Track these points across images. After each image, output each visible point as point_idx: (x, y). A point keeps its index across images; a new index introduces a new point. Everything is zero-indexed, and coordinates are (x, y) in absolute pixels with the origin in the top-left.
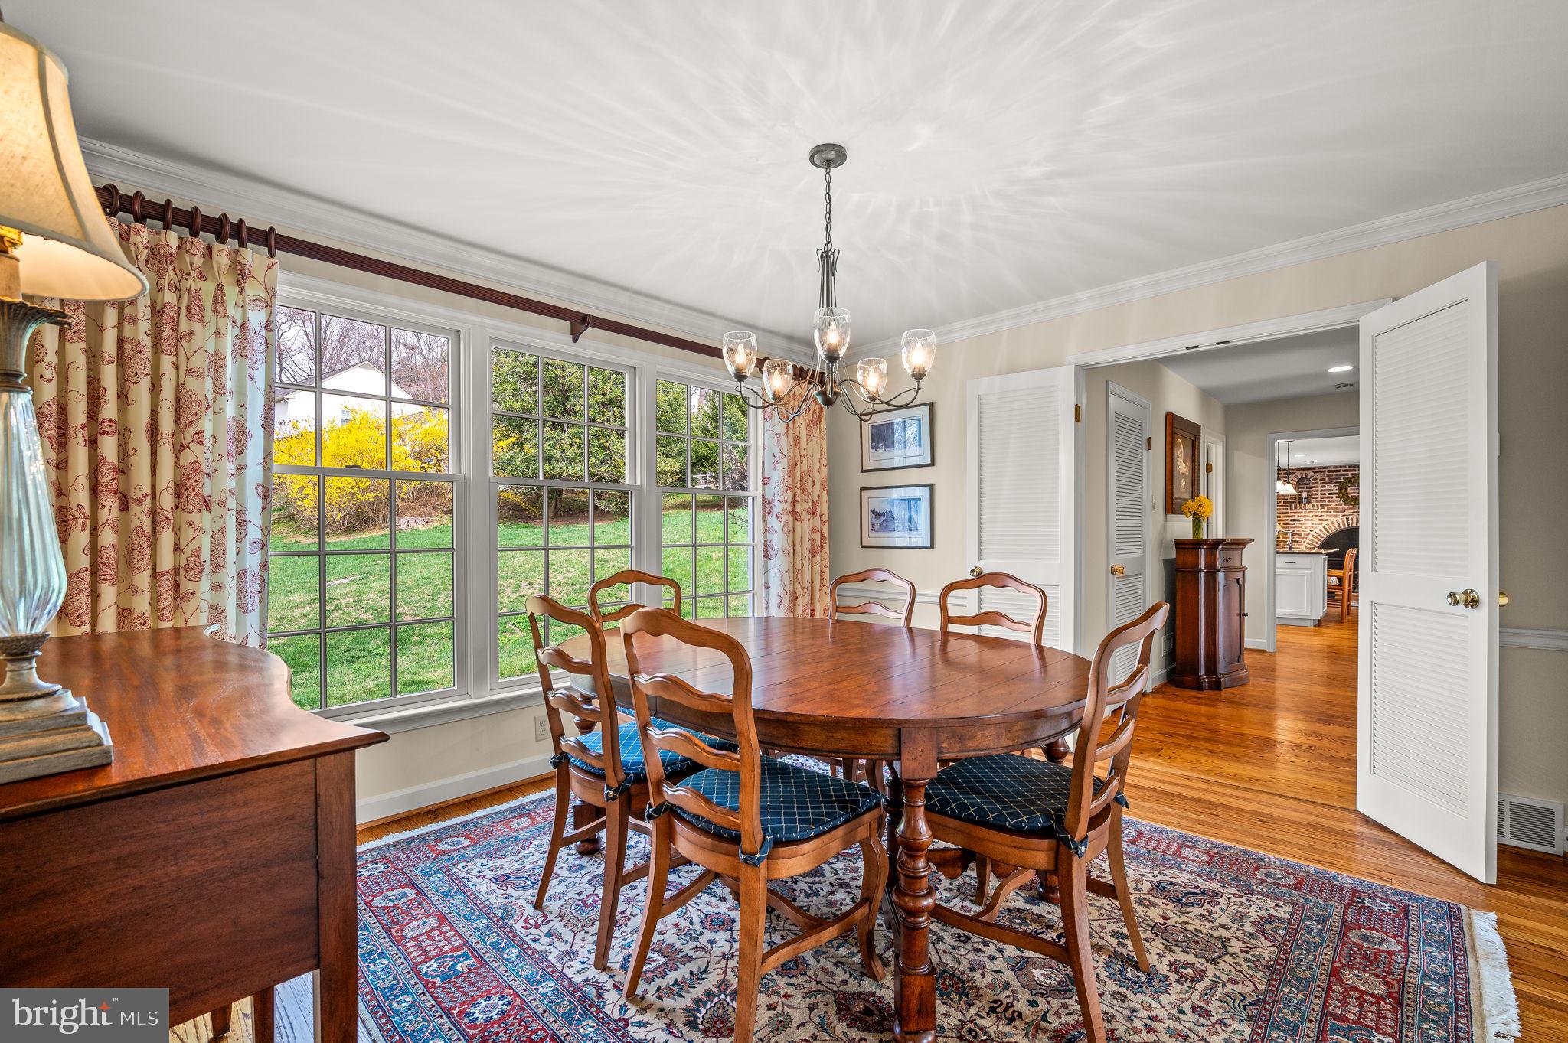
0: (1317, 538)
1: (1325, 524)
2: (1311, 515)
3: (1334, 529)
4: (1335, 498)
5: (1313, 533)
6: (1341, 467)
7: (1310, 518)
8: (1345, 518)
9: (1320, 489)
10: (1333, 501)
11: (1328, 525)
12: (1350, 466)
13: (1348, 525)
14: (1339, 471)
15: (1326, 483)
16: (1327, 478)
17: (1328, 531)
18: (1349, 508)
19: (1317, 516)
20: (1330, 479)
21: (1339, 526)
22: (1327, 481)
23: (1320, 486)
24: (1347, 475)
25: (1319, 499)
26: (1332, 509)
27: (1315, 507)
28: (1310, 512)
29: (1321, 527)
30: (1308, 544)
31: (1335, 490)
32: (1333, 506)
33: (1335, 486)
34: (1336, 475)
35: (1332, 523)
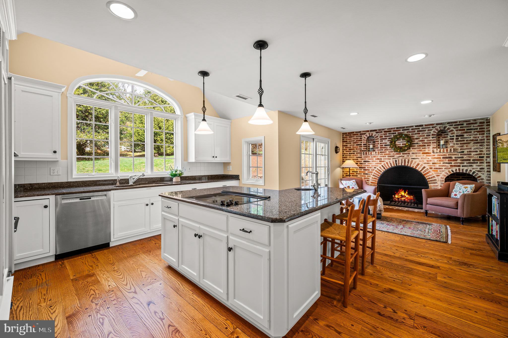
0: (378, 173)
1: (383, 163)
2: (375, 158)
3: (388, 167)
4: (388, 148)
5: (376, 169)
6: (392, 129)
7: (374, 160)
8: (394, 160)
9: (380, 142)
10: (387, 150)
11: (384, 164)
12: (397, 128)
13: (396, 164)
14: (391, 131)
15: (383, 139)
16: (383, 136)
17: (384, 168)
18: (397, 154)
19: (378, 159)
20: (385, 136)
21: (391, 165)
22: (384, 137)
23: (379, 140)
24: (395, 133)
25: (379, 149)
26: (387, 154)
27: (377, 153)
28: (374, 157)
29: (380, 166)
30: (374, 175)
31: (388, 143)
32: (388, 153)
33: (388, 141)
34: (389, 134)
35: (387, 163)
